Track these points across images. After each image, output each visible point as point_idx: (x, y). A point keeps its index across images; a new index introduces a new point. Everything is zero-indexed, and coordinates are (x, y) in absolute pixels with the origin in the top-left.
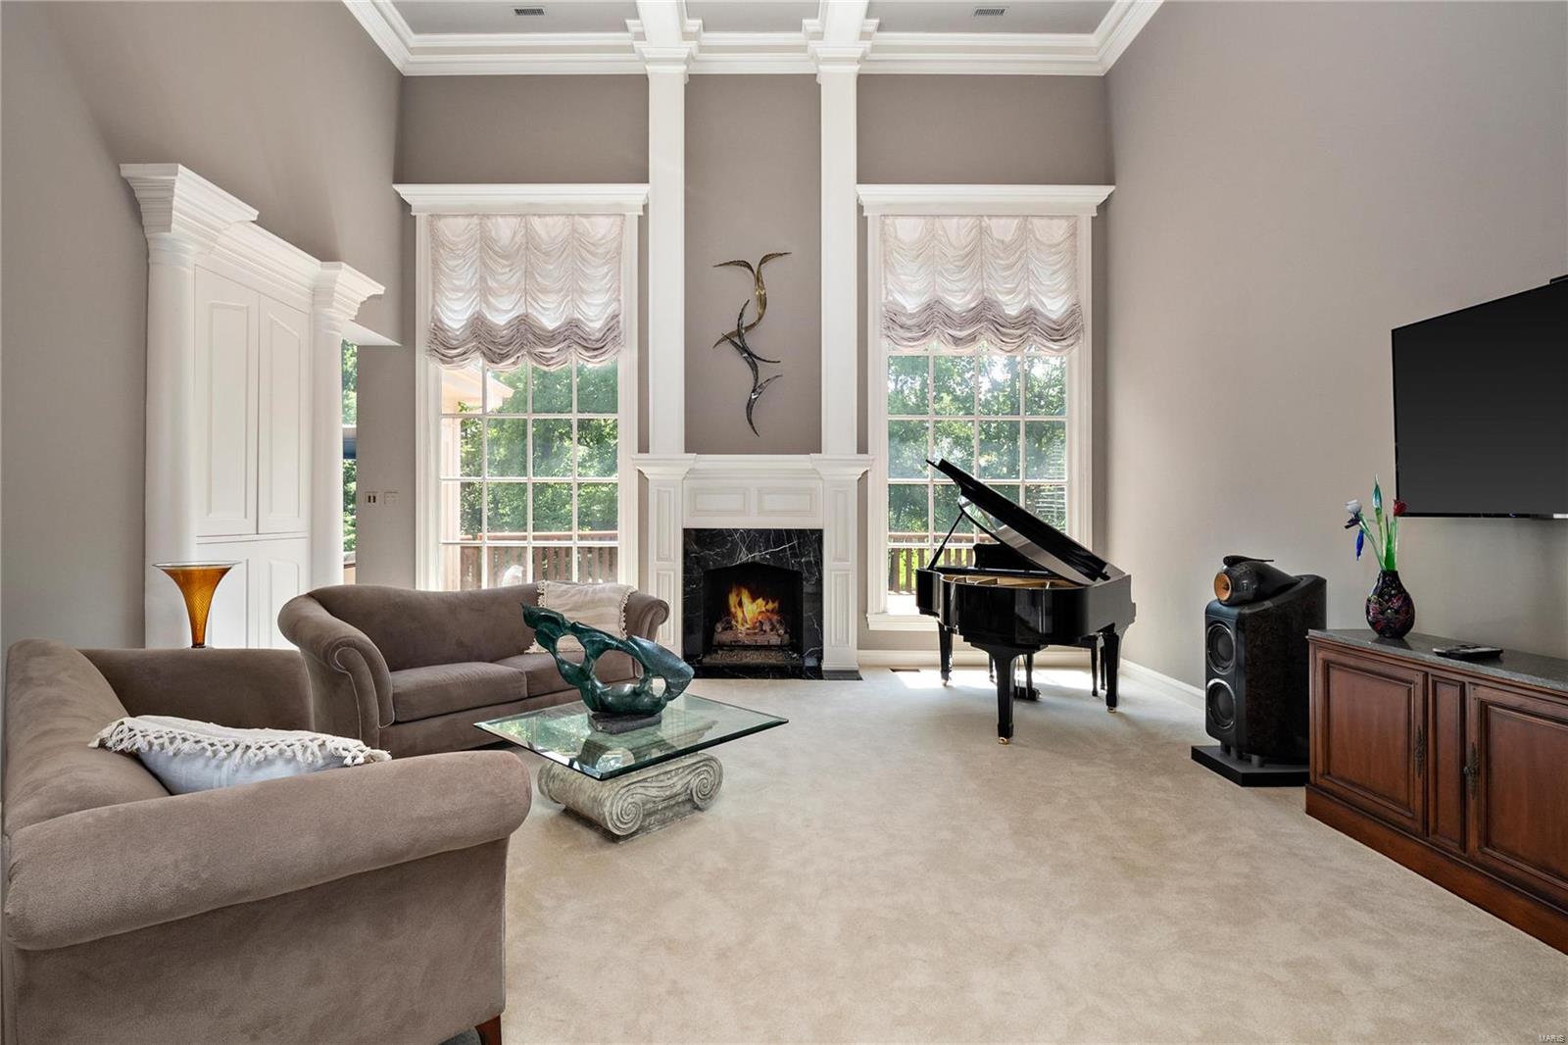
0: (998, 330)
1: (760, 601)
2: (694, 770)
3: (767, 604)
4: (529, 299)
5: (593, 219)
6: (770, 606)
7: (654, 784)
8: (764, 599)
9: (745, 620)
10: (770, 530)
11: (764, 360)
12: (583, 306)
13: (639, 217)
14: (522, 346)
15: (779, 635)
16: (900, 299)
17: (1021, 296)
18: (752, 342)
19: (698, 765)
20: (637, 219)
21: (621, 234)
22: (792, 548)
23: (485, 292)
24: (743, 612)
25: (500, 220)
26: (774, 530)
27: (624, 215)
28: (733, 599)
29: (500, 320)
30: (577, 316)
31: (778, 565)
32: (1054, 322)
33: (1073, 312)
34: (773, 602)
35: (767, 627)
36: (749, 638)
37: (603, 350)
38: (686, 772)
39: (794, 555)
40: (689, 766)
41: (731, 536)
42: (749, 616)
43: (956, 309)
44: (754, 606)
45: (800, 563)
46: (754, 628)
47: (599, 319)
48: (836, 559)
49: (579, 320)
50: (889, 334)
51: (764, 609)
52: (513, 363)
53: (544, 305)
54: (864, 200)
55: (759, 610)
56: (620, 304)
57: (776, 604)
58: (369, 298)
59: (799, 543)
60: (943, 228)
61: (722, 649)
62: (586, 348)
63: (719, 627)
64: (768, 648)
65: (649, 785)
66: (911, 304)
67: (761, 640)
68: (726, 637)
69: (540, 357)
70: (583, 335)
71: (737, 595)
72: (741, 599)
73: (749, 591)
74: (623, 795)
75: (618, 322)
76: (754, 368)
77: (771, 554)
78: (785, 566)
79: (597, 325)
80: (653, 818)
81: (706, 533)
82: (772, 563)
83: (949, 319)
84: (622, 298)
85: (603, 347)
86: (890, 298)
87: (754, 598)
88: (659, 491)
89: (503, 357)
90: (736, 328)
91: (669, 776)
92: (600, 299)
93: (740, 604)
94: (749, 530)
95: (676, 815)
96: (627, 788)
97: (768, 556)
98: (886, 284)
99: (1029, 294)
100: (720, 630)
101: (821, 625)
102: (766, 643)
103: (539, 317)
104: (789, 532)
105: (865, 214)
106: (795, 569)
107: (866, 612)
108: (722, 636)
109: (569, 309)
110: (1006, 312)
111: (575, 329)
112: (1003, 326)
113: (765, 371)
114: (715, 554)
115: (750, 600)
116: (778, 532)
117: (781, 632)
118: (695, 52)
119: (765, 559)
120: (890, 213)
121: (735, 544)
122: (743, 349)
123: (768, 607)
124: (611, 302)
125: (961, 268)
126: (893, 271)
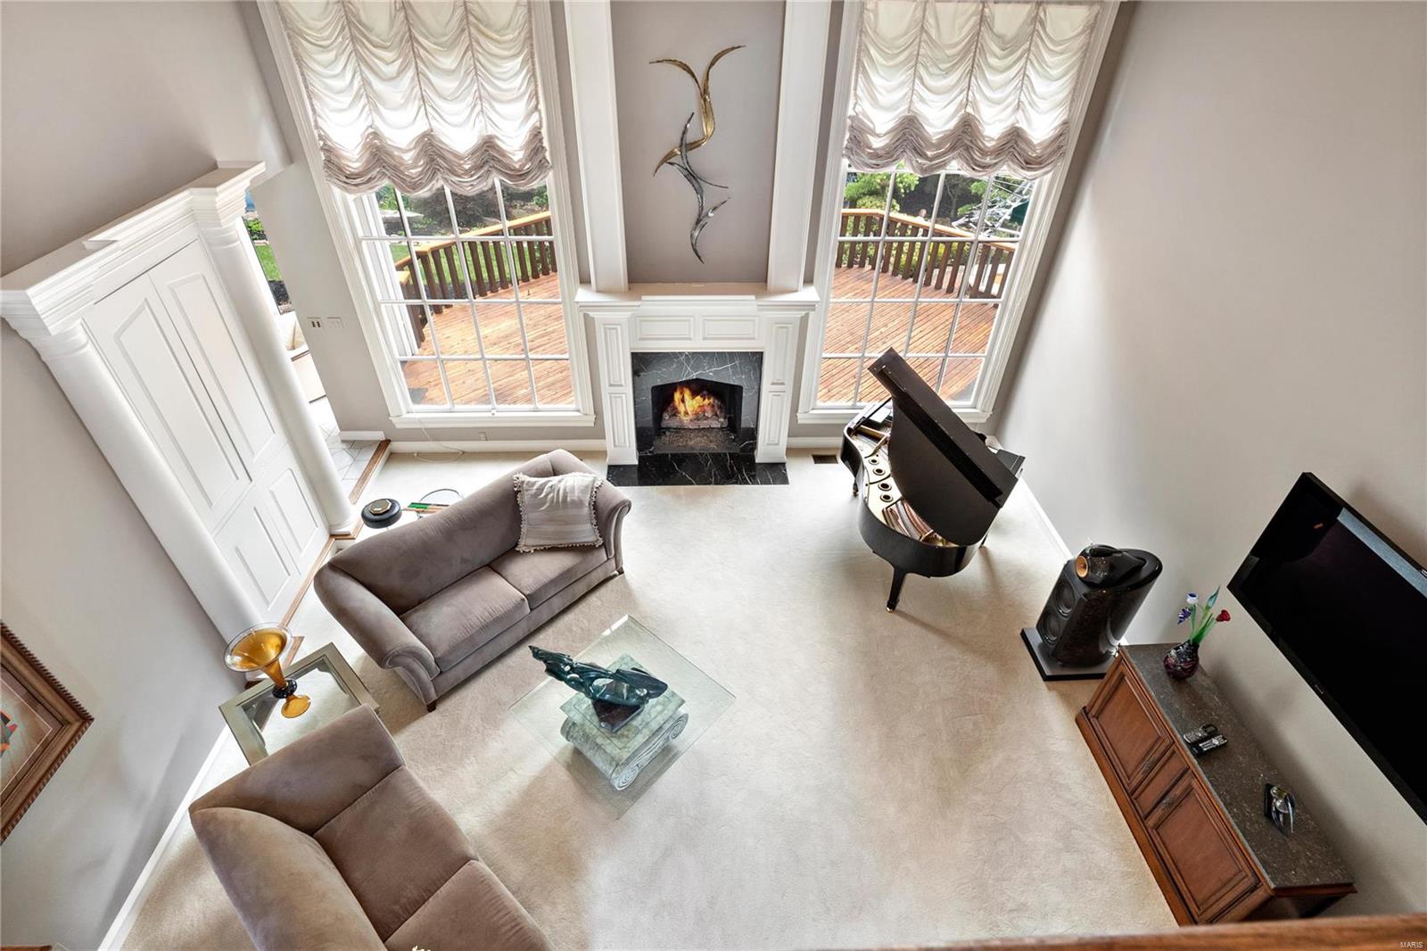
1: (698, 398)
3: (705, 399)
4: (430, 111)
8: (702, 396)
9: (686, 413)
11: (711, 183)
12: (495, 119)
15: (720, 421)
16: (870, 111)
17: (1005, 120)
18: (698, 162)
23: (373, 100)
24: (686, 406)
26: (718, 353)
28: (677, 398)
30: (492, 132)
31: (720, 380)
33: (1060, 135)
34: (709, 399)
35: (709, 414)
36: (692, 424)
37: (529, 177)
42: (691, 409)
44: (694, 402)
46: (697, 417)
49: (495, 139)
51: (703, 403)
53: (448, 119)
55: (699, 404)
56: (540, 114)
61: (670, 431)
63: (666, 416)
64: (711, 429)
67: (704, 424)
68: (672, 424)
71: (680, 395)
72: (684, 398)
73: (690, 390)
76: (699, 191)
77: (714, 372)
78: (729, 382)
81: (651, 355)
84: (542, 106)
85: (528, 173)
86: (858, 109)
87: (694, 395)
88: (605, 327)
90: (678, 146)
92: (515, 110)
94: (692, 352)
97: (711, 374)
98: (855, 89)
100: (667, 418)
102: (709, 426)
103: (446, 135)
107: (797, 411)
108: (668, 421)
109: (481, 121)
110: (986, 135)
111: (493, 151)
113: (709, 196)
114: (662, 373)
115: (691, 397)
117: (721, 418)
121: (680, 363)
122: (689, 172)
123: (707, 401)
124: (528, 116)
125: (947, 72)
126: (865, 72)
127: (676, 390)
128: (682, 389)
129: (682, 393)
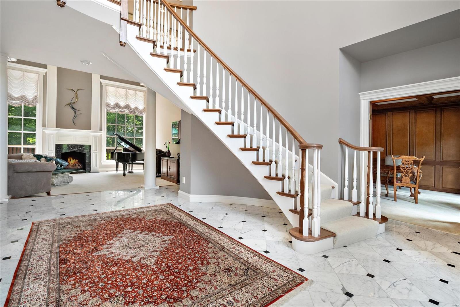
5: (30, 73)
8: (75, 159)
10: (78, 145)
11: (77, 110)
12: (26, 93)
13: (44, 75)
15: (80, 166)
16: (109, 102)
17: (135, 105)
18: (74, 106)
20: (43, 76)
21: (38, 78)
26: (80, 145)
27: (39, 74)
31: (80, 152)
33: (144, 109)
36: (72, 167)
37: (33, 103)
39: (84, 150)
42: (72, 163)
43: (121, 105)
44: (73, 161)
46: (73, 165)
47: (31, 96)
48: (94, 151)
49: (25, 96)
50: (107, 108)
53: (14, 91)
54: (101, 82)
56: (38, 94)
57: (78, 161)
60: (119, 90)
62: (27, 102)
66: (112, 103)
70: (26, 99)
75: (37, 98)
77: (78, 150)
78: (82, 152)
79: (31, 98)
81: (62, 145)
83: (120, 107)
84: (38, 92)
87: (73, 159)
88: (49, 136)
90: (70, 102)
92: (32, 92)
93: (70, 160)
98: (106, 99)
101: (90, 164)
103: (12, 93)
104: (83, 145)
105: (102, 84)
106: (84, 153)
107: (101, 161)
109: (22, 93)
110: (131, 107)
111: (24, 98)
113: (77, 112)
117: (81, 166)
119: (77, 151)
120: (107, 85)
121: (69, 147)
122: (73, 108)
123: (76, 161)
124: (35, 93)
125: (123, 98)
126: (108, 96)
127: (68, 158)
128: (70, 158)
129: (70, 159)
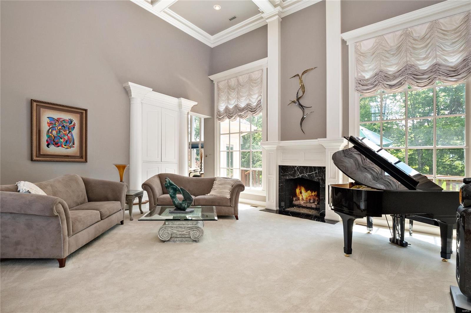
0: (414, 78)
1: (309, 192)
2: (191, 229)
3: (312, 193)
4: (238, 100)
5: (255, 73)
6: (313, 194)
7: (175, 229)
9: (303, 199)
10: (308, 167)
11: (307, 107)
12: (251, 99)
14: (236, 113)
15: (315, 205)
16: (363, 74)
17: (431, 59)
18: (301, 101)
19: (193, 228)
20: (266, 69)
21: (262, 75)
22: (316, 173)
23: (228, 99)
24: (302, 196)
25: (232, 79)
27: (263, 69)
28: (298, 191)
29: (231, 107)
30: (250, 102)
31: (311, 179)
32: (452, 67)
33: (465, 61)
34: (315, 192)
35: (311, 201)
36: (304, 204)
38: (188, 229)
39: (316, 176)
40: (189, 227)
41: (294, 168)
42: (304, 197)
43: (390, 73)
44: (307, 194)
45: (319, 179)
46: (306, 201)
47: (255, 102)
48: (331, 178)
49: (250, 103)
50: (357, 89)
51: (311, 195)
52: (234, 118)
53: (241, 101)
54: (345, 39)
55: (309, 195)
56: (262, 97)
57: (316, 193)
58: (194, 106)
59: (318, 172)
60: (385, 40)
61: (295, 207)
62: (252, 112)
64: (311, 208)
65: (173, 229)
66: (368, 75)
67: (309, 205)
68: (295, 203)
69: (241, 116)
70: (251, 108)
71: (300, 189)
72: (301, 191)
73: (305, 188)
74: (163, 229)
75: (261, 102)
78: (313, 180)
79: (255, 104)
80: (178, 239)
81: (286, 167)
82: (308, 178)
83: (387, 77)
84: (262, 94)
85: (256, 110)
86: (359, 75)
87: (306, 190)
88: (269, 153)
89: (232, 117)
90: (296, 98)
91: (181, 228)
92: (255, 96)
93: (301, 193)
94: (300, 166)
95: (186, 241)
96: (165, 228)
97: (307, 176)
98: (357, 70)
99: (436, 57)
100: (294, 200)
102: (311, 207)
103: (240, 104)
104: (314, 167)
105: (347, 44)
106: (317, 181)
110: (420, 68)
111: (249, 106)
112: (417, 75)
114: (289, 174)
115: (305, 191)
116: (311, 167)
117: (316, 203)
118: (281, 10)
120: (358, 40)
121: (295, 171)
122: (300, 105)
126: (360, 63)
